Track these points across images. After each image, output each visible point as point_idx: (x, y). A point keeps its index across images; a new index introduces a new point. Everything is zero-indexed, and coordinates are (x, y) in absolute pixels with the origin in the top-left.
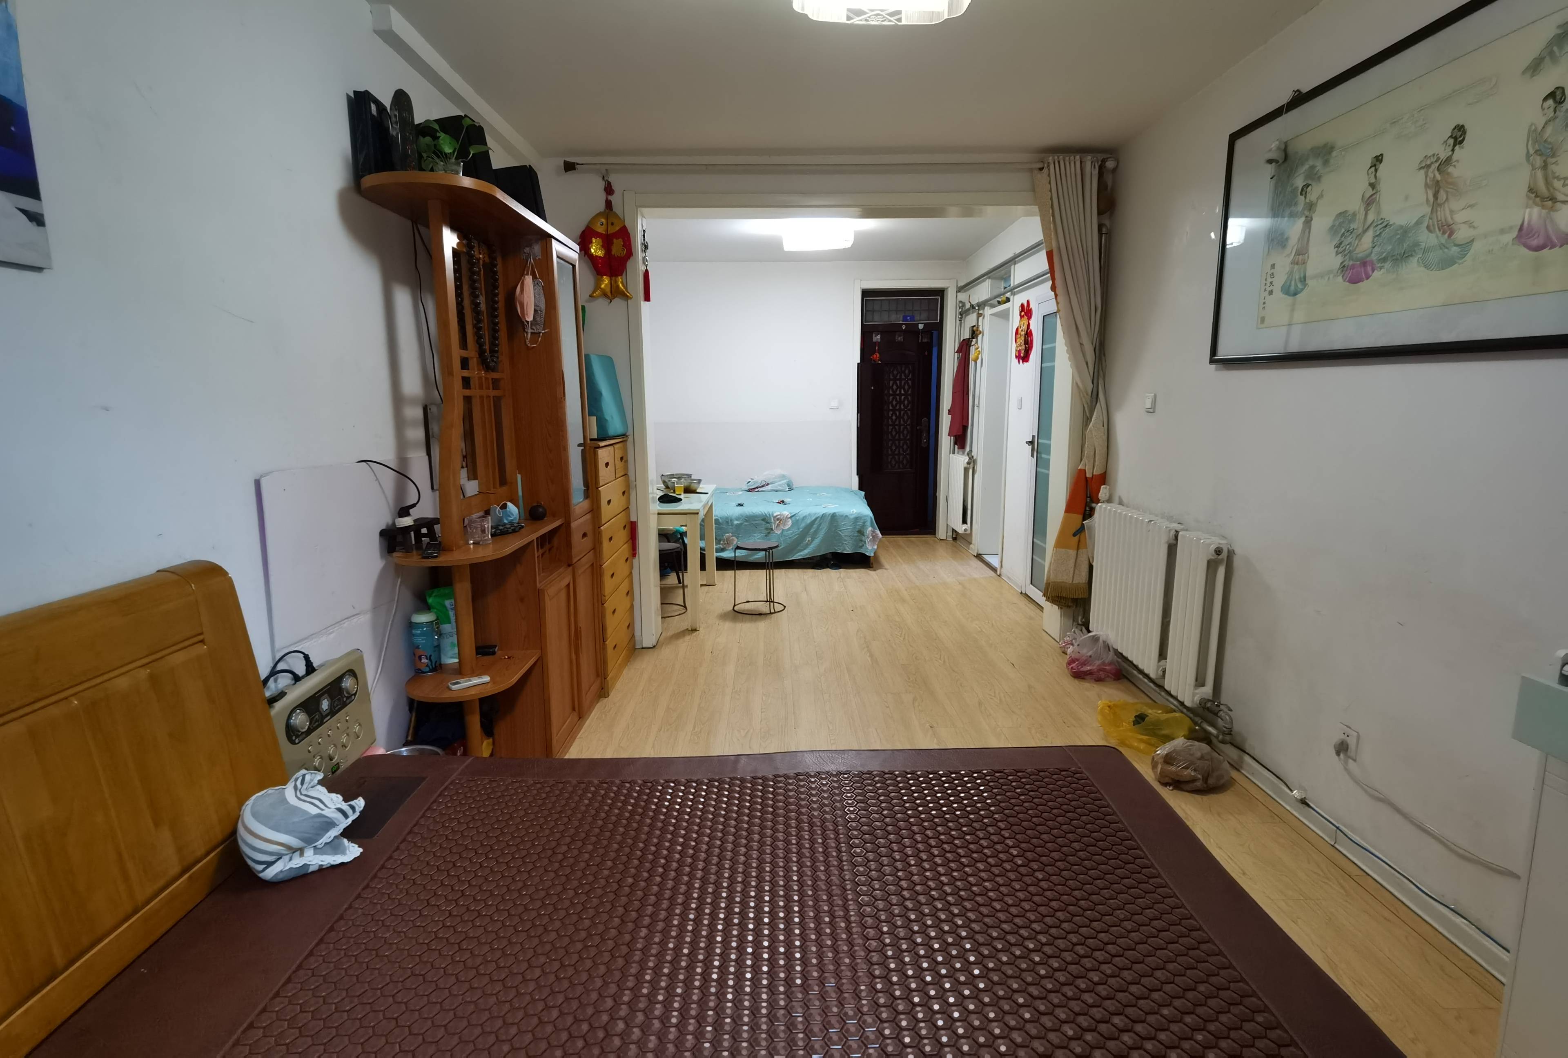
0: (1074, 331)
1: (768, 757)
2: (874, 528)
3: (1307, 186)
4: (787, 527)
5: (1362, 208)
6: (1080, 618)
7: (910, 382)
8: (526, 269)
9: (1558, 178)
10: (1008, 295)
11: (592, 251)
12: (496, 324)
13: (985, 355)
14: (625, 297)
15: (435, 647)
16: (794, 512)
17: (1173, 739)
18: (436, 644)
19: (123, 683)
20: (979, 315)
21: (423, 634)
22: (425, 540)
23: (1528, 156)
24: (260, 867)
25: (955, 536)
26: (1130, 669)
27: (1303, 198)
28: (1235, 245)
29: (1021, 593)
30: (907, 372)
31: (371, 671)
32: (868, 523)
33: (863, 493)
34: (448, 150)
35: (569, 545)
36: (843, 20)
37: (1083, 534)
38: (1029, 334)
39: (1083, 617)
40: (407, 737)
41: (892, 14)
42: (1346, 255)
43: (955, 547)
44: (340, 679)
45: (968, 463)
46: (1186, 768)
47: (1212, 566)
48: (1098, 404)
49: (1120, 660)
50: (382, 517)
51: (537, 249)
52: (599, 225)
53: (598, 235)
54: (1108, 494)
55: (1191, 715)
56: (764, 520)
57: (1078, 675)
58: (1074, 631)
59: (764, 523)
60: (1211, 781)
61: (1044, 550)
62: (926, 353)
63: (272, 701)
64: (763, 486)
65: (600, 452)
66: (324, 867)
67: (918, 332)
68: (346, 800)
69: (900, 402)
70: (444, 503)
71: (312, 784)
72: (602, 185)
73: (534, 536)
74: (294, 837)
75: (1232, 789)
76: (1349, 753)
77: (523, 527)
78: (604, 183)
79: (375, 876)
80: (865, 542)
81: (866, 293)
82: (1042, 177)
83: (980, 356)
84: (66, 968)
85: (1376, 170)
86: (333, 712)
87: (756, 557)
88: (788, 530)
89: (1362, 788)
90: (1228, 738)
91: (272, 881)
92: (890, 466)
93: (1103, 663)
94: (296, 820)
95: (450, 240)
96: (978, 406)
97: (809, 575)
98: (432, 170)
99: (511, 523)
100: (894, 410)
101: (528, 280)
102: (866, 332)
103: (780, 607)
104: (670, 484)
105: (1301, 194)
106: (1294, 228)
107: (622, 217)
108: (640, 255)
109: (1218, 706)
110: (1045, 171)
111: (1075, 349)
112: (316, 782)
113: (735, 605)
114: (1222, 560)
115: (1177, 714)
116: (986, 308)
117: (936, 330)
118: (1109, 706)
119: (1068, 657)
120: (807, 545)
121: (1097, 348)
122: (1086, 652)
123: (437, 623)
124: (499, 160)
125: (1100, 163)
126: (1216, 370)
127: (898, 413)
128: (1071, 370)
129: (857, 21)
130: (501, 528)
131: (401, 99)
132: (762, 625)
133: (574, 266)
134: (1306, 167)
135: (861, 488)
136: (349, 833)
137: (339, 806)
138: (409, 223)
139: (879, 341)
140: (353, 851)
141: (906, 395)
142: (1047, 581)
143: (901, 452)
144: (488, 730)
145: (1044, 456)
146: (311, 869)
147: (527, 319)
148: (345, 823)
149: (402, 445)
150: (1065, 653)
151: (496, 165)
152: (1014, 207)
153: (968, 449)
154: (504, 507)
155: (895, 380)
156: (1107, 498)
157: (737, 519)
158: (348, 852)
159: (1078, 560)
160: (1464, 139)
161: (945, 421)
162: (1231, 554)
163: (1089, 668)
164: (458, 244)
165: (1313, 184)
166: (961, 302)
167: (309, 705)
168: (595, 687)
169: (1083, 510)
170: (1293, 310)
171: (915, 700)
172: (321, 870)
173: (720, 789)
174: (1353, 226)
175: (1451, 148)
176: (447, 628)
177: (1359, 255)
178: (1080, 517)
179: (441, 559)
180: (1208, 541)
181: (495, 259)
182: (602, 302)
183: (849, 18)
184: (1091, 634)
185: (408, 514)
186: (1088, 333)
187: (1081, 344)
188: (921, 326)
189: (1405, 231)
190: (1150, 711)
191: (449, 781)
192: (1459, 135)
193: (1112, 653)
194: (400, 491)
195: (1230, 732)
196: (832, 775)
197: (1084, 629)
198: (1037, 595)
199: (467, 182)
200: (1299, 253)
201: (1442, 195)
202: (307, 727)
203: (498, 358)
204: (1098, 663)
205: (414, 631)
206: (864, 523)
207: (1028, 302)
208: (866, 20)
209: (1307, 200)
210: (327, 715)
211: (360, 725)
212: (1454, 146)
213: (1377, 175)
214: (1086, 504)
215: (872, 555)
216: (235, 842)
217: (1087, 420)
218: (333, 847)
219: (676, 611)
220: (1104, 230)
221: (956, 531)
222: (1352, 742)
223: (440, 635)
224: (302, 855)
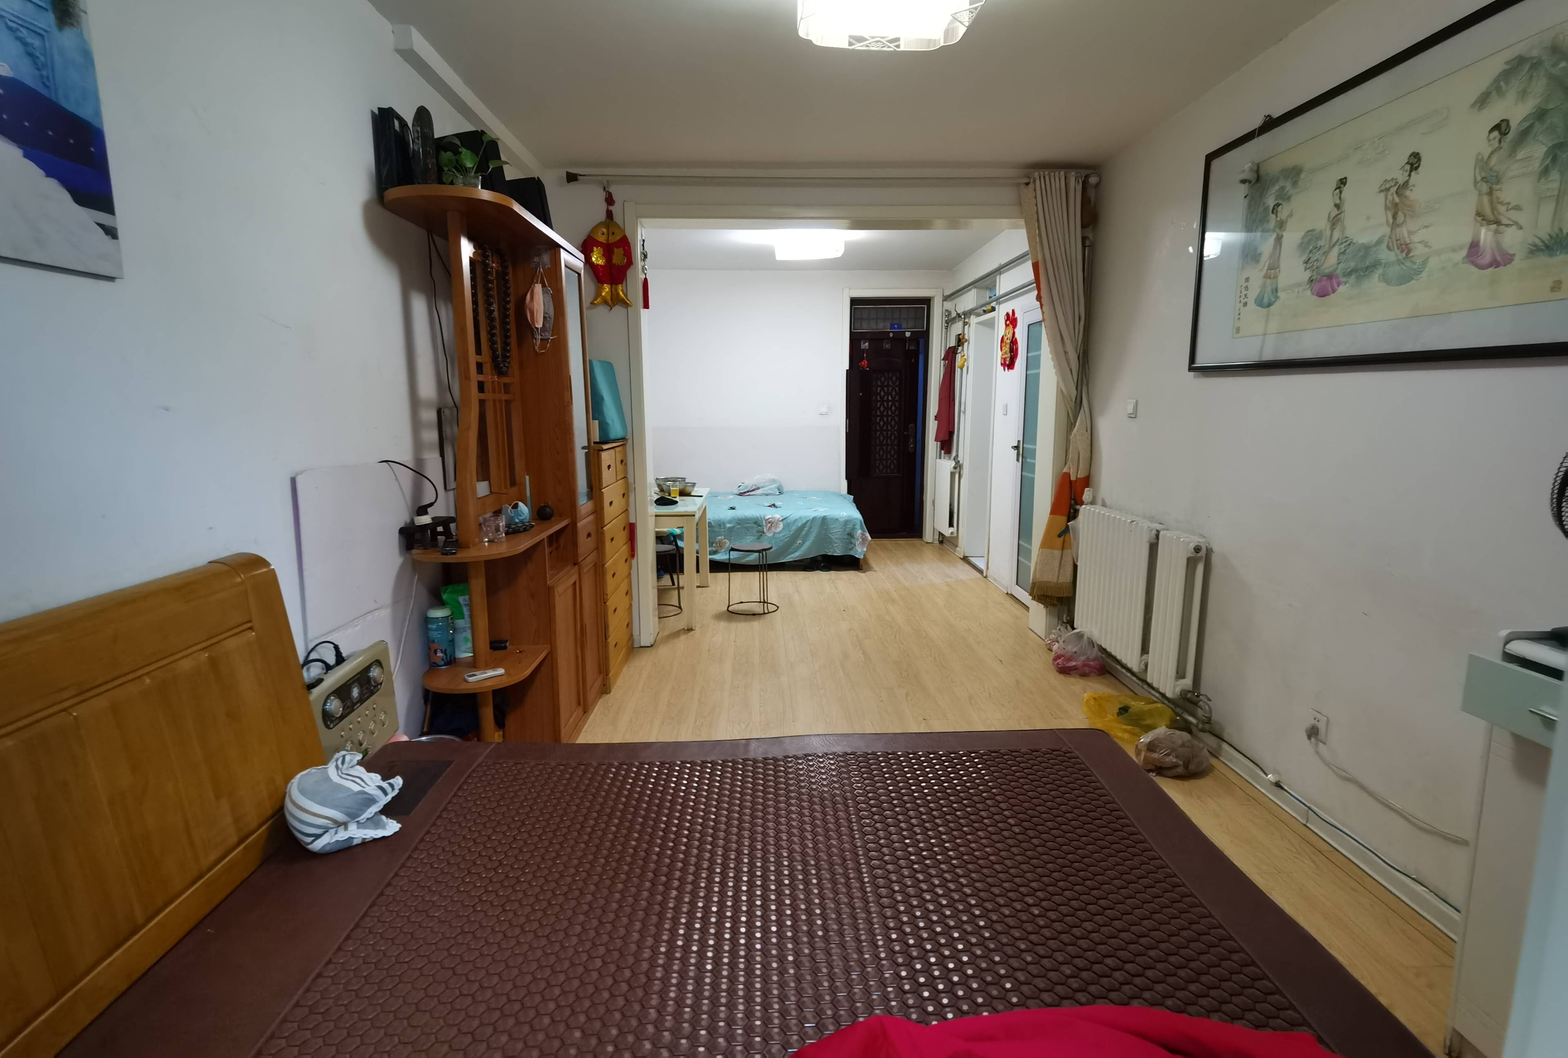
0: (1058, 340)
1: (777, 740)
2: (863, 531)
3: (1278, 205)
4: (778, 530)
5: (1328, 228)
6: (1065, 616)
7: (897, 389)
8: (535, 278)
9: (1501, 203)
10: (993, 304)
11: (594, 259)
12: (508, 331)
13: (971, 363)
14: (625, 304)
15: (450, 641)
16: (786, 515)
17: (1155, 728)
18: (450, 638)
19: (186, 665)
20: (965, 324)
21: (439, 629)
22: (441, 538)
23: (1476, 183)
24: (310, 839)
25: (942, 539)
26: (1114, 664)
27: (1274, 216)
28: (1211, 257)
29: (1007, 593)
30: (894, 378)
31: (394, 662)
32: (858, 526)
33: (852, 497)
34: (469, 165)
35: (575, 544)
36: (845, 45)
37: (1067, 535)
38: (1014, 342)
39: (1067, 616)
40: (423, 728)
41: (891, 41)
42: (1313, 270)
43: (941, 549)
44: (368, 669)
45: (955, 468)
46: (1168, 755)
47: (1191, 563)
48: (1082, 409)
49: (1104, 656)
50: (400, 516)
51: (546, 258)
52: (600, 234)
53: (598, 244)
54: (1091, 496)
55: (1173, 707)
56: (755, 523)
57: (1064, 671)
58: (1060, 630)
59: (755, 525)
60: (1192, 767)
61: (1029, 551)
62: (913, 361)
63: (311, 686)
64: (753, 490)
65: (604, 455)
66: (367, 840)
67: (905, 339)
68: (384, 779)
69: (887, 409)
70: (460, 503)
71: (352, 764)
72: (602, 195)
73: (544, 535)
74: (341, 812)
75: (1211, 775)
76: (1319, 737)
77: (533, 526)
78: (605, 193)
79: (416, 849)
80: (855, 545)
81: (854, 302)
82: (1028, 192)
83: (966, 363)
84: (144, 925)
85: (1341, 192)
86: (362, 700)
87: (747, 559)
88: (780, 533)
89: (1334, 771)
90: (1207, 727)
91: (322, 852)
92: (877, 471)
93: (1088, 659)
94: (341, 796)
95: (467, 249)
96: (964, 412)
97: (800, 577)
98: (452, 183)
99: (522, 522)
100: (882, 416)
101: (538, 288)
102: (855, 339)
103: (773, 608)
104: (665, 488)
105: (1273, 212)
106: (1267, 246)
107: (622, 227)
108: (640, 264)
109: (1198, 696)
110: (1031, 185)
111: (1060, 355)
112: (356, 762)
113: (729, 606)
114: (1201, 558)
115: (1159, 705)
116: (972, 316)
117: (923, 338)
118: (1095, 699)
119: (1053, 653)
120: (801, 545)
121: (1081, 355)
122: (1071, 648)
123: (452, 619)
124: (510, 174)
125: (1083, 178)
126: (1195, 377)
127: (885, 419)
128: (1056, 378)
129: (858, 46)
130: (513, 526)
131: (423, 115)
132: (756, 625)
133: (579, 275)
134: (1277, 187)
135: (850, 492)
136: (388, 811)
137: (378, 784)
138: (423, 233)
139: (867, 348)
140: (392, 827)
141: (893, 400)
142: (1033, 580)
143: (889, 457)
144: (500, 723)
145: (1028, 460)
146: (356, 842)
147: (537, 326)
148: (385, 800)
149: (418, 446)
150: (1050, 650)
151: (508, 177)
152: (999, 220)
153: (954, 454)
154: (516, 506)
155: (882, 387)
156: (1090, 500)
157: (730, 522)
158: (387, 827)
159: (1063, 561)
160: (1419, 165)
161: (932, 427)
162: (1209, 551)
163: (1074, 664)
164: (474, 253)
165: (1284, 204)
166: (947, 310)
167: (342, 692)
168: (598, 683)
169: (1068, 511)
170: (1267, 321)
171: (907, 695)
172: (364, 843)
173: (734, 768)
174: (1321, 243)
175: (1407, 173)
176: (461, 623)
177: (1327, 271)
178: (1065, 518)
179: (459, 555)
180: (1188, 540)
181: (506, 268)
182: (602, 310)
183: (850, 44)
184: (1075, 631)
185: (426, 513)
186: (1072, 341)
187: (1066, 353)
188: (908, 334)
189: (1366, 249)
190: (1133, 703)
191: (476, 764)
192: (1414, 162)
193: (1096, 649)
194: (417, 490)
195: (1209, 721)
196: (839, 756)
197: (1069, 627)
198: (1024, 596)
199: (486, 195)
200: (1270, 268)
201: (1400, 217)
202: (340, 713)
203: (509, 363)
204: (1083, 658)
205: (430, 626)
206: (854, 525)
207: (1013, 311)
208: (867, 46)
209: (1278, 219)
210: (357, 703)
211: (385, 713)
212: (1411, 171)
213: (1342, 196)
214: (1071, 506)
215: (862, 557)
216: (283, 816)
217: (1071, 425)
218: (373, 822)
219: (671, 611)
220: (1087, 243)
221: (942, 535)
222: (1322, 726)
223: (454, 630)
224: (346, 829)
